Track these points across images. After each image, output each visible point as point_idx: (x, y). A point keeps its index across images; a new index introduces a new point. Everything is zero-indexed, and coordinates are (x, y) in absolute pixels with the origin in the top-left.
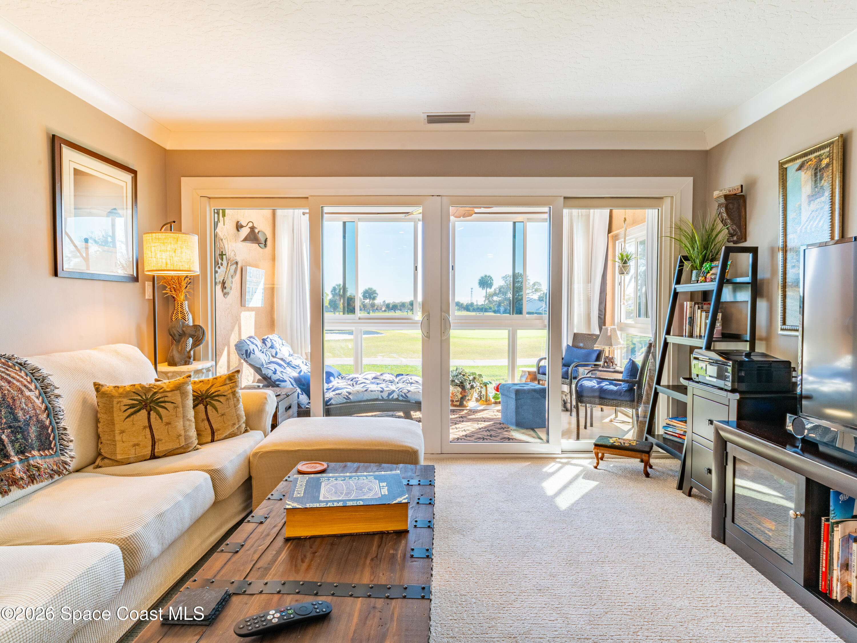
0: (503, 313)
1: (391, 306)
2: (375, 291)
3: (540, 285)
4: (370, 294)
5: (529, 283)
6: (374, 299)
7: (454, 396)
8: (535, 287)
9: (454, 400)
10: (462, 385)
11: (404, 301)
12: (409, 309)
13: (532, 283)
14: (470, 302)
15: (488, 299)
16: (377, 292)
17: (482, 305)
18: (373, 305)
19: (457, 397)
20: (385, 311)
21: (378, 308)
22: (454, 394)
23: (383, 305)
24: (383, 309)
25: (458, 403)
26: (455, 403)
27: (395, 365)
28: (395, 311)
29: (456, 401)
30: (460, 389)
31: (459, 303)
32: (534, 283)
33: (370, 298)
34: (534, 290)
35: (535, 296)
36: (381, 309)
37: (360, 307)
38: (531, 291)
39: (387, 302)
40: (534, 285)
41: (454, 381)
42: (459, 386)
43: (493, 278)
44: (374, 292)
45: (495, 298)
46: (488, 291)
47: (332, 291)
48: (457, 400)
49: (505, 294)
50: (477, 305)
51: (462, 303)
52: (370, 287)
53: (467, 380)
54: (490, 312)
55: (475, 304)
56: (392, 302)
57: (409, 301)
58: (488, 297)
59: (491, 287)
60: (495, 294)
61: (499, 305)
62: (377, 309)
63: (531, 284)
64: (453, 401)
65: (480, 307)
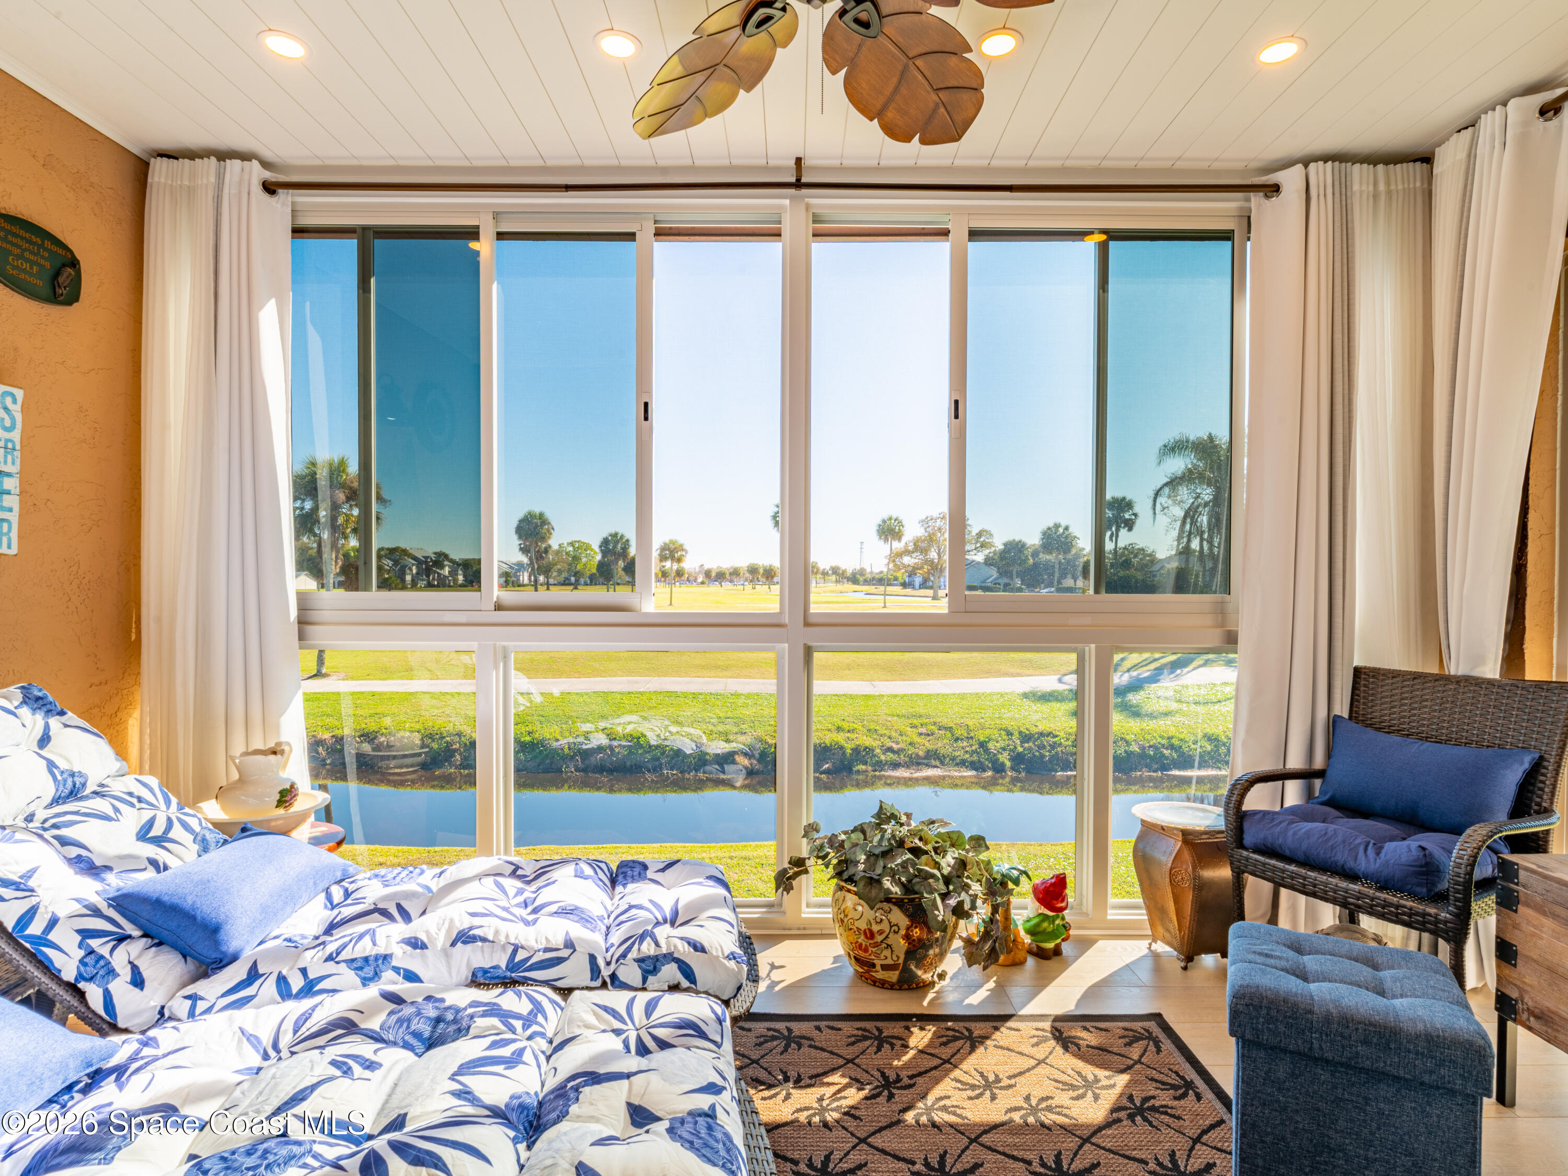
0: (920, 588)
1: (713, 574)
2: (681, 546)
3: (991, 535)
4: (671, 552)
5: (970, 532)
6: (679, 560)
7: (876, 945)
8: (982, 539)
9: (878, 963)
10: (912, 900)
11: (737, 565)
12: (746, 580)
13: (975, 531)
14: (858, 568)
15: (894, 561)
16: (685, 547)
17: (881, 572)
18: (679, 573)
19: (887, 953)
20: (703, 583)
21: (691, 578)
22: (879, 938)
23: (700, 572)
24: (700, 580)
25: (893, 976)
26: (880, 975)
27: (713, 692)
28: (720, 583)
29: (885, 968)
30: (899, 918)
31: (839, 568)
32: (980, 531)
33: (673, 558)
34: (978, 545)
35: (980, 557)
36: (695, 580)
37: (656, 575)
38: (973, 547)
39: (706, 567)
40: (980, 534)
41: (879, 882)
42: (899, 903)
43: (904, 523)
44: (681, 548)
45: (907, 560)
46: (893, 548)
47: (600, 547)
48: (889, 961)
49: (924, 551)
50: (871, 573)
51: (844, 568)
52: (673, 538)
53: (933, 876)
54: (896, 585)
55: (868, 570)
56: (715, 567)
57: (747, 564)
58: (895, 557)
59: (900, 539)
60: (907, 552)
61: (912, 574)
62: (688, 580)
63: (974, 534)
64: (874, 965)
65: (877, 576)
